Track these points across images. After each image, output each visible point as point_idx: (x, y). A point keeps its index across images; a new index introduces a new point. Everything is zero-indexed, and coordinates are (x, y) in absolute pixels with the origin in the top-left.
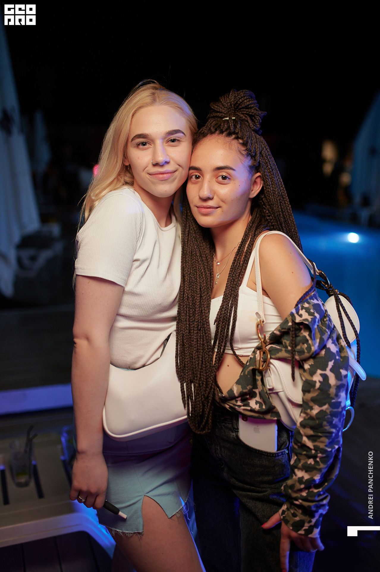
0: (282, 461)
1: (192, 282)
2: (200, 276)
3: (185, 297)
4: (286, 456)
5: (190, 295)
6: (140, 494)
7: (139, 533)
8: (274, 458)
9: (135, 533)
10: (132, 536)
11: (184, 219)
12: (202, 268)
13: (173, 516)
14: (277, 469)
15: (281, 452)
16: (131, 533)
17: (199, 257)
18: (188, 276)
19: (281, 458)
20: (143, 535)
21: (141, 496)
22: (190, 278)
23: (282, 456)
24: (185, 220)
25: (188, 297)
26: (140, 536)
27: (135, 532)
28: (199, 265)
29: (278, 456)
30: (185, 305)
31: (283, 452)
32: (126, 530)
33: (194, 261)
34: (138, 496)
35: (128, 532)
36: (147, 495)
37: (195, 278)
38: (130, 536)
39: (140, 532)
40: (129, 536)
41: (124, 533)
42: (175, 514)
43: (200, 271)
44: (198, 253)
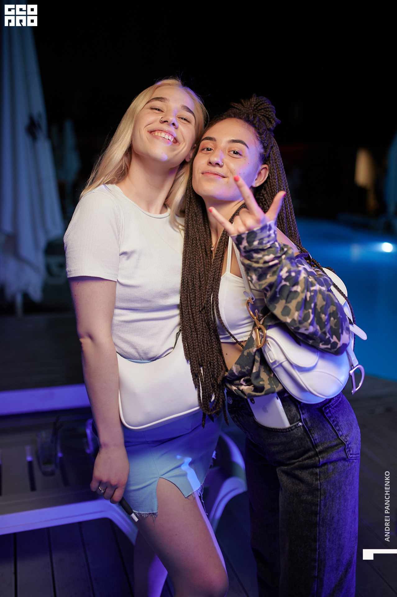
0: (298, 435)
1: (192, 267)
2: (199, 260)
3: (185, 281)
4: (301, 428)
5: (190, 280)
6: (156, 476)
7: (153, 514)
8: (288, 433)
9: (150, 514)
10: (147, 517)
11: (187, 201)
12: (200, 252)
13: (190, 495)
14: (295, 443)
15: (294, 426)
16: (147, 514)
17: (198, 241)
18: (188, 260)
19: (296, 432)
20: (157, 516)
21: (156, 477)
22: (190, 263)
23: (296, 429)
24: (188, 203)
25: (188, 282)
26: (154, 517)
27: (150, 512)
28: (198, 250)
29: (292, 430)
30: (186, 289)
31: (296, 425)
32: (141, 511)
33: (194, 245)
34: (153, 478)
35: (143, 513)
36: (162, 477)
37: (195, 263)
38: (146, 516)
39: (155, 512)
40: (144, 516)
41: (140, 514)
42: (191, 494)
43: (198, 255)
44: (198, 237)
